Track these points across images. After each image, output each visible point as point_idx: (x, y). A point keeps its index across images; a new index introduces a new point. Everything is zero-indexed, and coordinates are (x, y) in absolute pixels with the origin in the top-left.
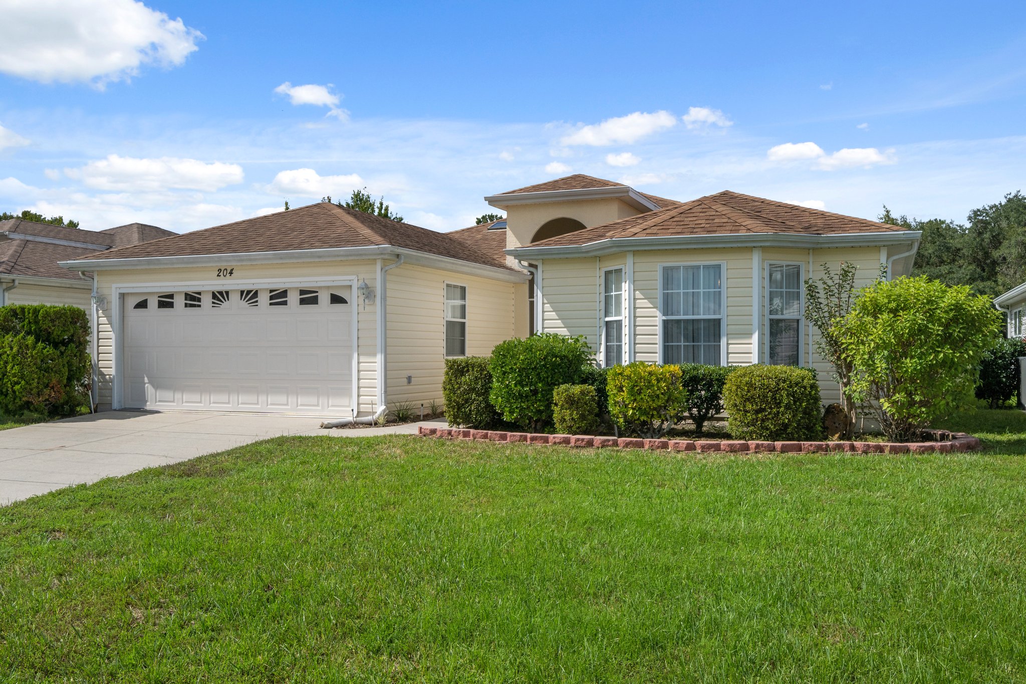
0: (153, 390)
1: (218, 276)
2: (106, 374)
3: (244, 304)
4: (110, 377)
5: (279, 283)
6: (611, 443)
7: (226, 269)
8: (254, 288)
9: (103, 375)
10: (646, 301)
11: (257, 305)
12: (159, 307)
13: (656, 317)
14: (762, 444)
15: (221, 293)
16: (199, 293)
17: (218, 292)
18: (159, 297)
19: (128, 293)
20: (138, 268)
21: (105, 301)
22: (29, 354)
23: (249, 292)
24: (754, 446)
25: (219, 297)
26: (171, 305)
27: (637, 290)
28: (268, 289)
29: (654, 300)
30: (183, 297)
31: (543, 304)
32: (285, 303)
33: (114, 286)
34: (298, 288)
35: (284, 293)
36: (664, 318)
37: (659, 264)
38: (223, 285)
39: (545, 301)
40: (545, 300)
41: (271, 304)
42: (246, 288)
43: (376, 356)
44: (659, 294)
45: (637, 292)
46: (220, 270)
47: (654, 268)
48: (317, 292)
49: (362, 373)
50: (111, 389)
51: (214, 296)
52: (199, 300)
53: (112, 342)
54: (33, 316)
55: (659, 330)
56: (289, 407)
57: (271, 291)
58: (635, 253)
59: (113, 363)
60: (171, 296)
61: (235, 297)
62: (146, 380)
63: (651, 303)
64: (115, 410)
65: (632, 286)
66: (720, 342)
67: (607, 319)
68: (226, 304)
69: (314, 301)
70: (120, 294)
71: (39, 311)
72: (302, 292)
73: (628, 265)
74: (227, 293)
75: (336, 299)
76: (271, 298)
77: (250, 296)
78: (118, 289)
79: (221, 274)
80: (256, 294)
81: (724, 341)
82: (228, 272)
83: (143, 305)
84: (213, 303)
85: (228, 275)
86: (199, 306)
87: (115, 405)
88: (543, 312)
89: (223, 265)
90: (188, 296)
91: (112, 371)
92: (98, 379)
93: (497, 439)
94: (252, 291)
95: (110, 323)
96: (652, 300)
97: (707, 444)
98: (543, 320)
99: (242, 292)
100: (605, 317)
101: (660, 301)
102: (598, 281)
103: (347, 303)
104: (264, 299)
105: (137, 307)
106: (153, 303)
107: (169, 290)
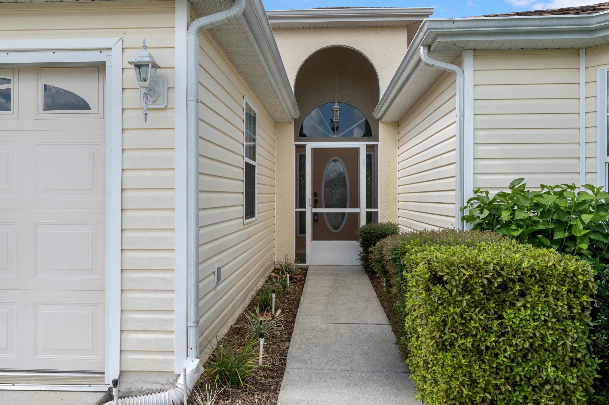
31: (476, 130)
39: (481, 127)
40: (477, 123)
88: (476, 145)
98: (476, 159)
102: (582, 91)
103: (88, 108)
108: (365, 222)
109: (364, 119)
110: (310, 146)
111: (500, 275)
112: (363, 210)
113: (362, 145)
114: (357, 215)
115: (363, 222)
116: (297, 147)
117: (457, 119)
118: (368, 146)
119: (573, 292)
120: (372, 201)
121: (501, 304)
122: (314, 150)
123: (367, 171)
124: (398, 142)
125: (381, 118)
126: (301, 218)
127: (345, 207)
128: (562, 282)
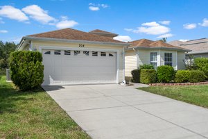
1: (79, 46)
3: (84, 55)
5: (95, 50)
8: (88, 50)
11: (88, 55)
12: (55, 54)
18: (55, 51)
23: (86, 52)
25: (77, 52)
26: (59, 54)
28: (92, 51)
32: (97, 55)
33: (40, 46)
34: (100, 52)
35: (97, 53)
37: (164, 52)
41: (93, 55)
43: (123, 69)
48: (106, 53)
51: (75, 52)
52: (70, 53)
55: (164, 64)
60: (60, 51)
61: (82, 53)
68: (78, 55)
69: (105, 55)
70: (42, 49)
72: (102, 53)
74: (79, 51)
75: (110, 55)
80: (88, 53)
83: (49, 53)
84: (74, 54)
85: (82, 47)
86: (70, 55)
90: (65, 51)
99: (84, 52)
103: (113, 56)
104: (91, 54)
105: (46, 53)
106: (52, 53)
107: (59, 49)
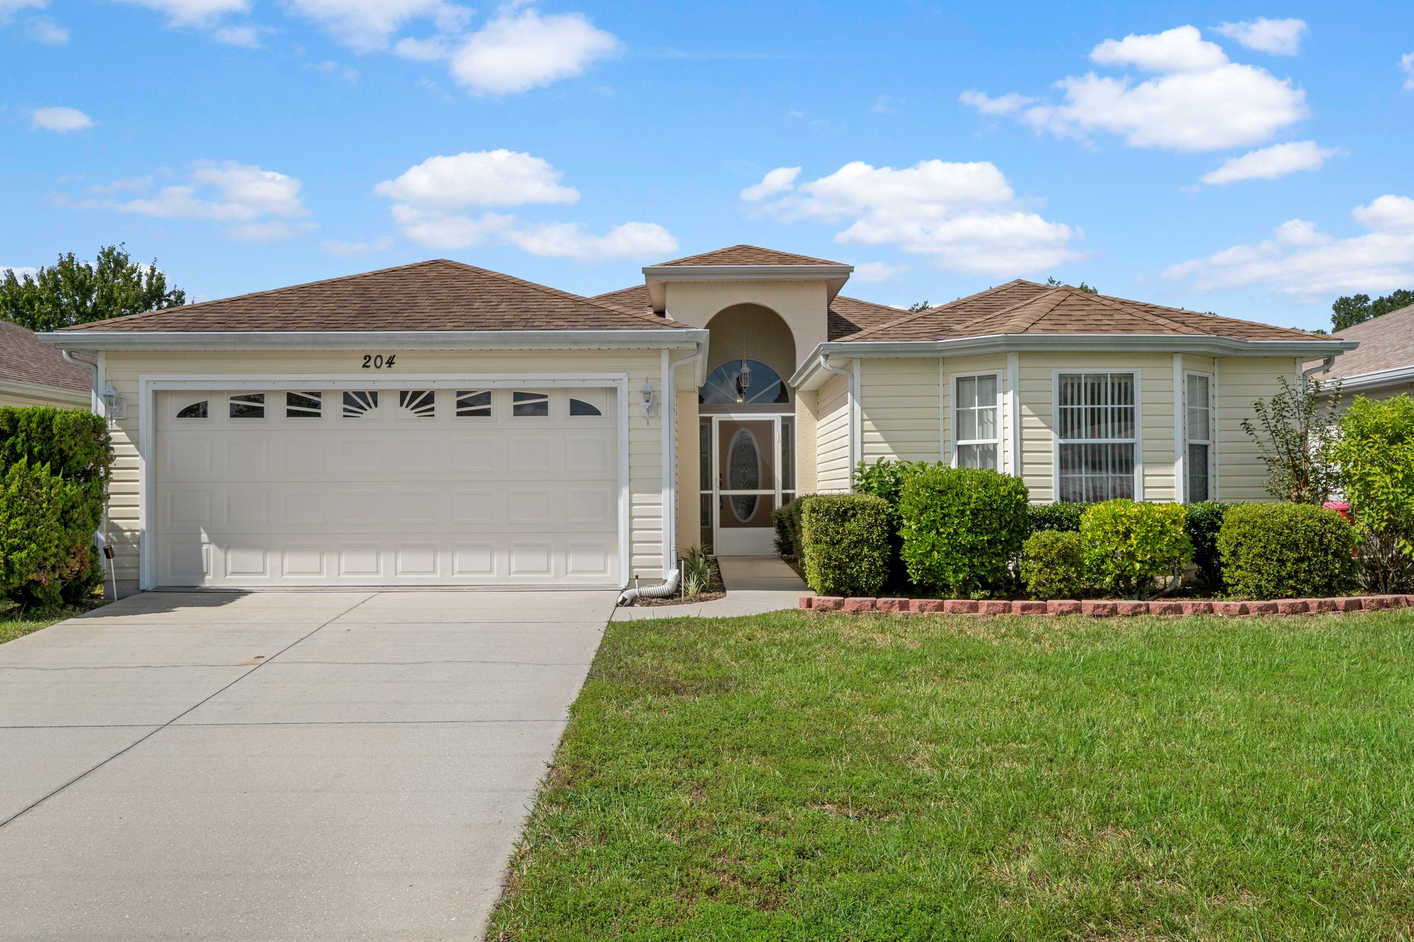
0: (221, 554)
1: (364, 366)
2: (125, 528)
3: (407, 413)
4: (133, 535)
5: (476, 381)
6: (1143, 609)
7: (381, 357)
8: (427, 387)
9: (118, 530)
10: (1036, 418)
11: (433, 415)
12: (232, 416)
13: (1050, 440)
14: (1325, 602)
15: (361, 395)
16: (318, 395)
17: (353, 392)
18: (232, 398)
19: (166, 392)
20: (218, 348)
21: (124, 404)
22: (44, 496)
23: (416, 394)
24: (1315, 605)
25: (357, 402)
26: (258, 413)
27: (1024, 404)
28: (454, 389)
29: (1049, 418)
30: (284, 399)
31: (863, 420)
32: (486, 413)
33: (143, 378)
34: (510, 389)
35: (486, 397)
36: (1062, 441)
37: (1053, 370)
38: (374, 382)
39: (865, 417)
40: (864, 415)
41: (459, 414)
42: (412, 387)
43: (660, 492)
44: (1055, 408)
45: (1024, 407)
46: (368, 358)
47: (1049, 376)
48: (546, 397)
49: (635, 520)
50: (138, 555)
51: (347, 398)
52: (317, 405)
53: (141, 474)
54: (38, 427)
55: (1054, 457)
56: (495, 576)
57: (459, 393)
58: (1022, 354)
59: (141, 511)
60: (259, 398)
61: (389, 404)
62: (204, 537)
63: (1043, 421)
64: (143, 591)
65: (1018, 398)
66: (1133, 473)
67: (961, 442)
68: (370, 413)
69: (541, 409)
70: (153, 391)
71: (51, 419)
72: (518, 396)
73: (1010, 370)
74: (374, 395)
75: (579, 408)
76: (460, 404)
77: (422, 401)
78: (151, 384)
79: (371, 363)
80: (430, 398)
81: (1138, 470)
82: (385, 360)
83: (195, 411)
84: (345, 410)
85: (385, 366)
86: (318, 415)
87: (146, 583)
88: (863, 431)
89: (373, 350)
90: (293, 399)
91: (141, 524)
92: (107, 537)
93: (965, 610)
94: (423, 392)
95: (137, 444)
96: (1043, 417)
97: (1265, 605)
98: (863, 443)
99: (403, 394)
100: (958, 439)
101: (1055, 418)
102: (941, 391)
103: (600, 414)
104: (445, 406)
105: (183, 414)
106: (219, 409)
107: (254, 387)
108: (780, 504)
109: (779, 381)
110: (717, 418)
111: (843, 506)
112: (778, 492)
113: (776, 418)
114: (772, 497)
115: (778, 504)
116: (702, 419)
117: (849, 411)
118: (783, 418)
119: (878, 513)
120: (788, 482)
121: (844, 521)
122: (722, 423)
123: (783, 446)
124: (818, 414)
125: (798, 387)
126: (706, 501)
127: (756, 487)
128: (873, 509)
